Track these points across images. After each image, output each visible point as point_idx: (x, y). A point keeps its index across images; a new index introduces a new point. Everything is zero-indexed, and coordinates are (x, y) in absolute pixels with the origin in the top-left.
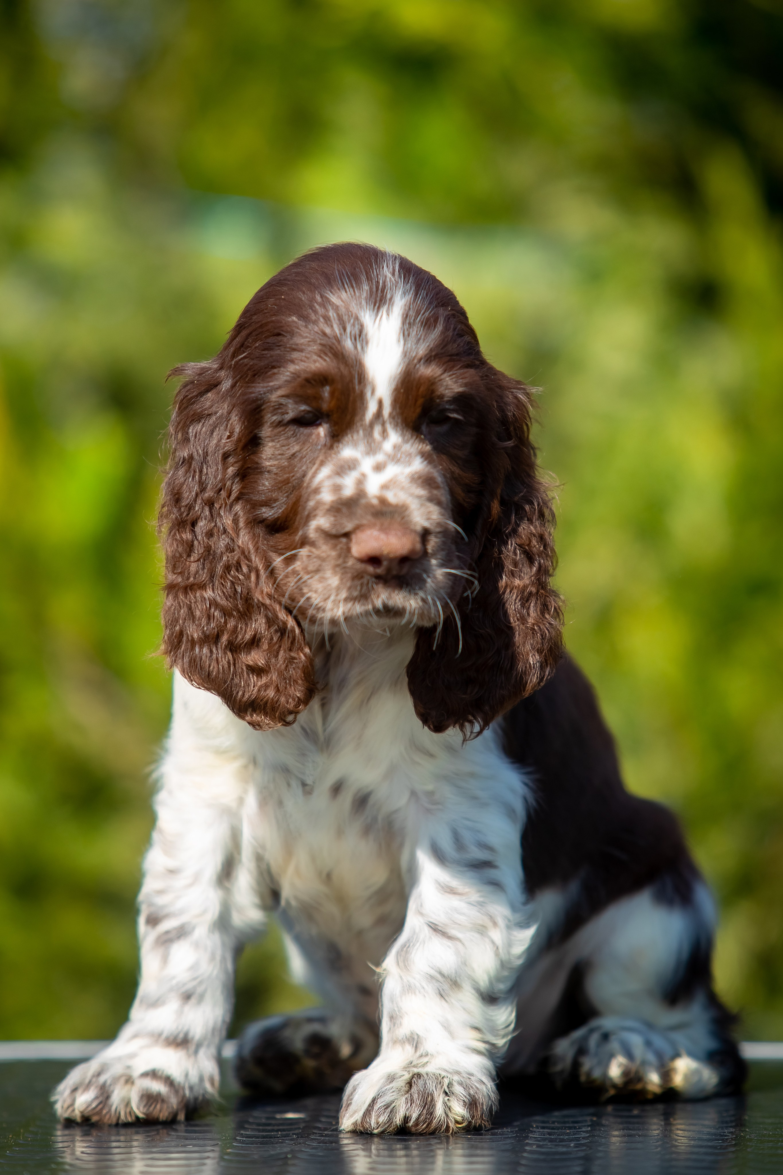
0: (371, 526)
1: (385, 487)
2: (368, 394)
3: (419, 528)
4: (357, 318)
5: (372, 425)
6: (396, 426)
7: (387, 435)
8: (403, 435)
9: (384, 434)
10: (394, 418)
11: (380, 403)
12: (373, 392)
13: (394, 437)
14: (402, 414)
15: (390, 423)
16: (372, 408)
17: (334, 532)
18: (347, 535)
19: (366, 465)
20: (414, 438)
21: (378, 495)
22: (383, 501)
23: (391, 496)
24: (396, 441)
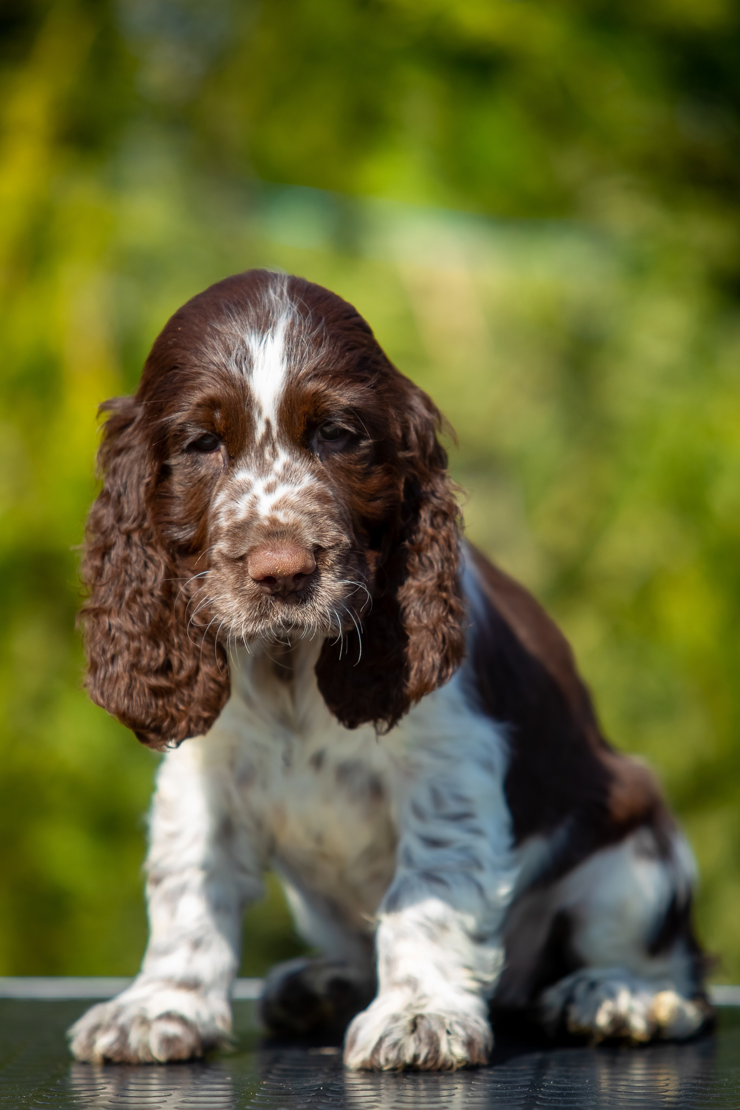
0: (264, 547)
1: (276, 508)
2: (256, 416)
3: (309, 545)
4: (243, 342)
5: (262, 446)
6: (284, 444)
7: (277, 455)
8: (290, 453)
9: (274, 455)
10: (281, 438)
11: (268, 423)
12: (260, 413)
13: (284, 457)
14: (288, 432)
15: (279, 442)
16: (260, 429)
17: (231, 555)
18: (242, 558)
19: (259, 486)
20: (303, 455)
21: (269, 516)
22: (274, 521)
23: (281, 517)
24: (285, 460)
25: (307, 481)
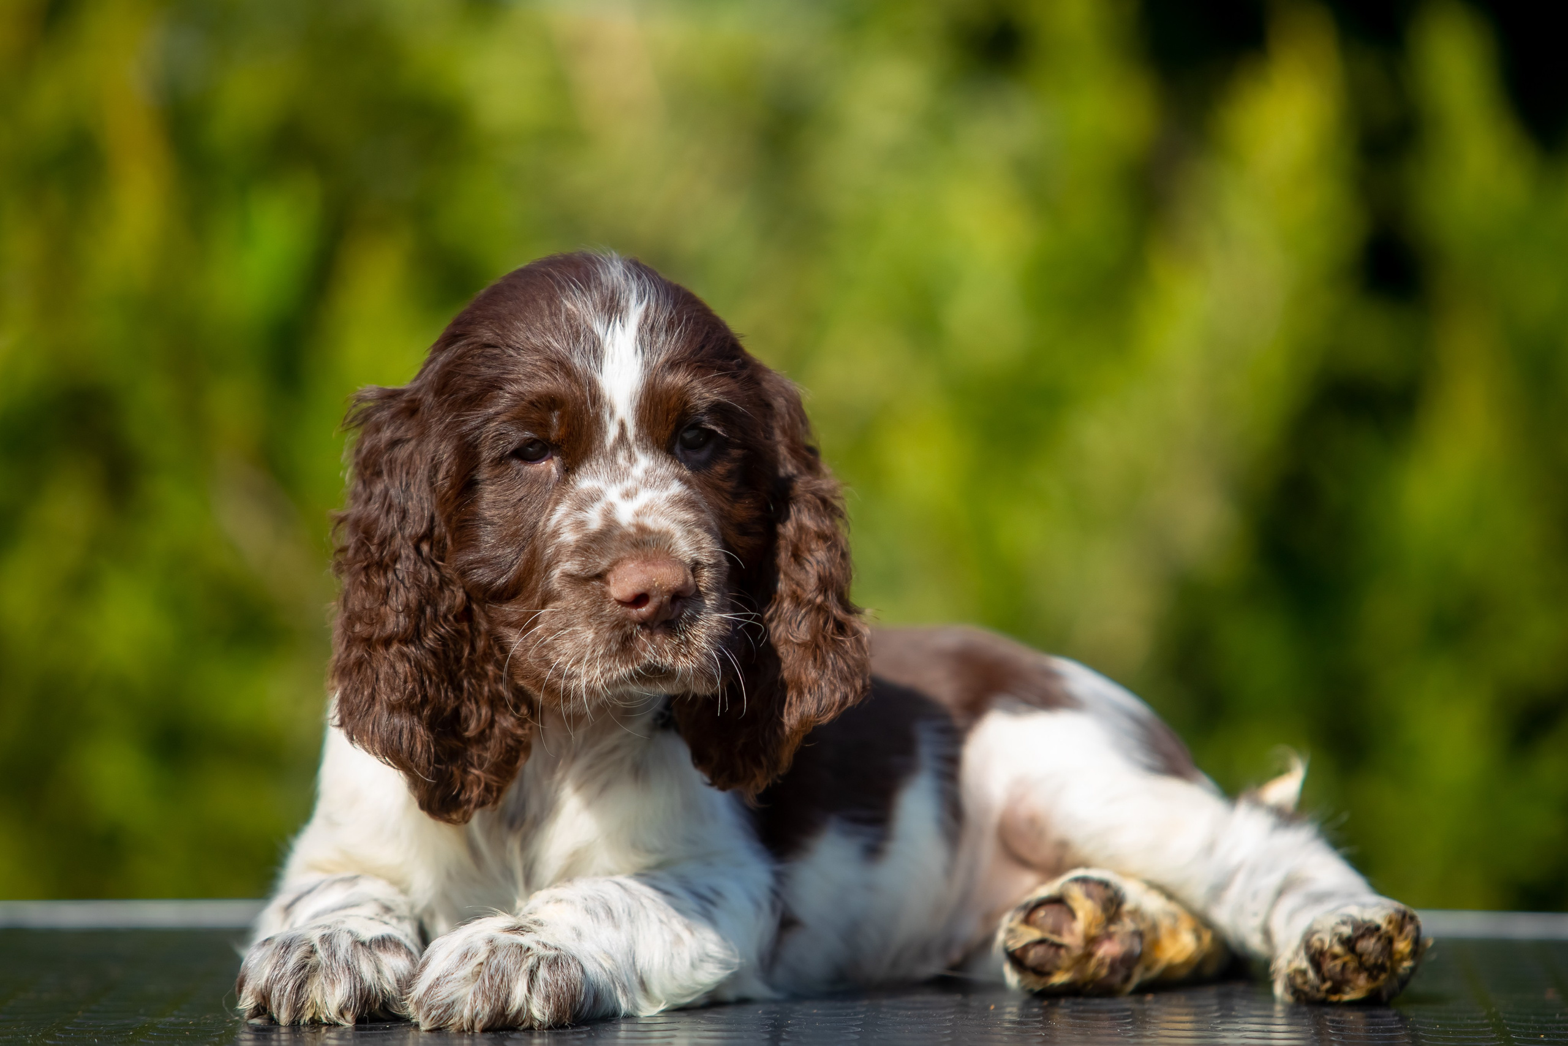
19: (613, 494)
20: (669, 460)
21: (635, 522)
22: (642, 529)
23: (650, 522)
24: (647, 466)
25: (676, 488)
